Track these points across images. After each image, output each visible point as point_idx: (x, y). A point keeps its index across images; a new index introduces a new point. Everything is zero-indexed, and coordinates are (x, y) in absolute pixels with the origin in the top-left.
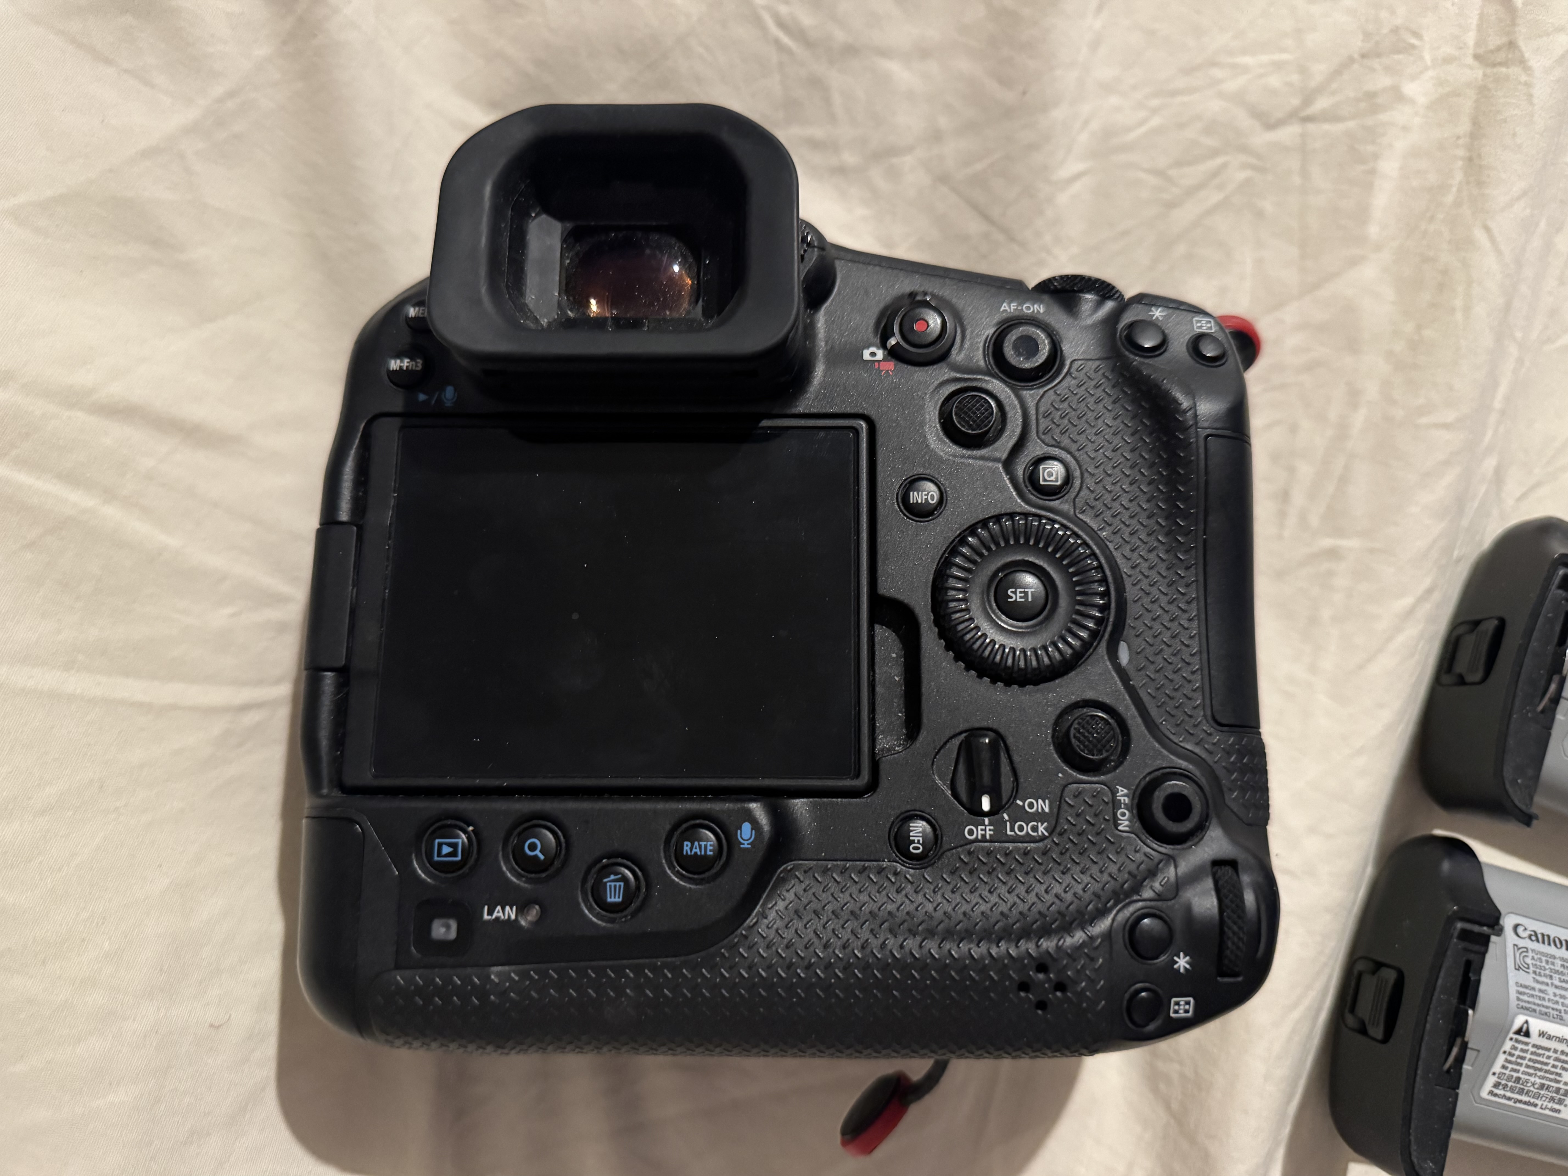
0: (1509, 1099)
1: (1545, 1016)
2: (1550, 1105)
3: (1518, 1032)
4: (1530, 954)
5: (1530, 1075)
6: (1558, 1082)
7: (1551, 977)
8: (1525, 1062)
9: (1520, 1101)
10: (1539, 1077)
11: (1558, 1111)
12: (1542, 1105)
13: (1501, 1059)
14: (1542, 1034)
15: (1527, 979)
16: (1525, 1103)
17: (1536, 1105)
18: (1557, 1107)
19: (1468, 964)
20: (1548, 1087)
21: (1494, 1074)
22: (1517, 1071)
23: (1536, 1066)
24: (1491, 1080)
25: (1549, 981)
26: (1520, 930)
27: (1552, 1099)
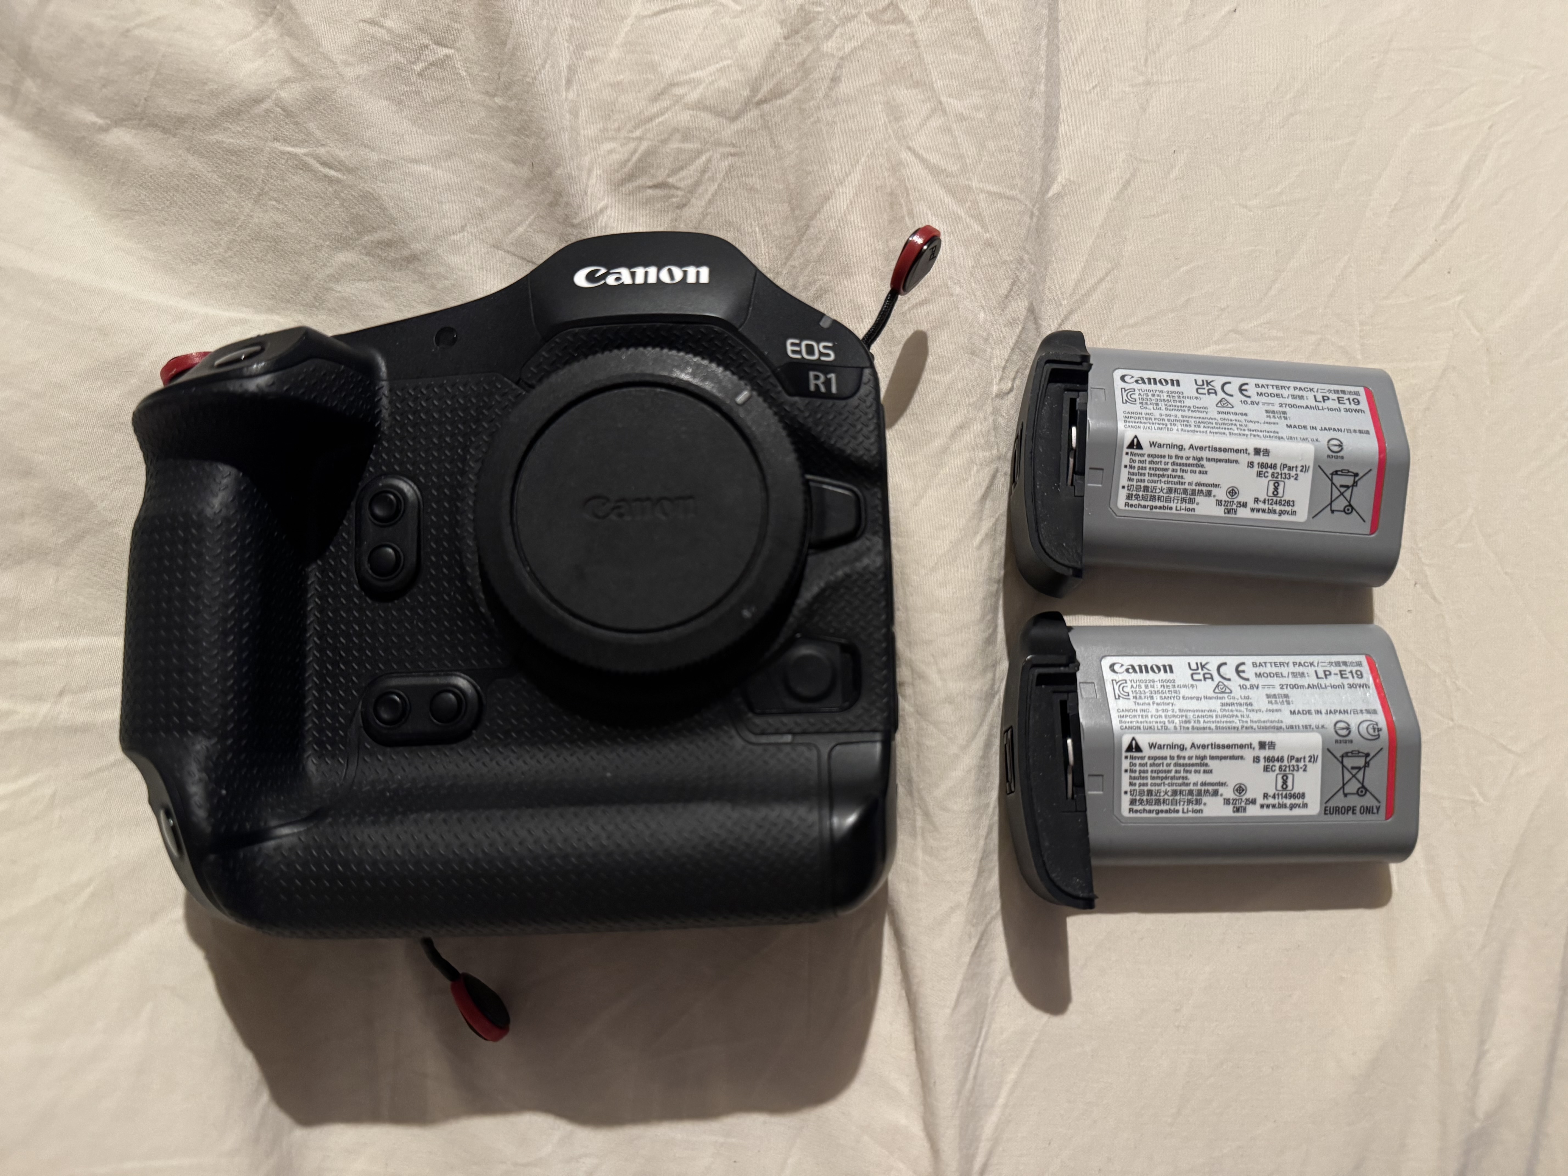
0: (1150, 812)
1: (1150, 729)
2: (1190, 807)
3: (1130, 749)
4: (1129, 684)
5: (1159, 785)
6: (1188, 785)
7: (1152, 698)
8: (1149, 775)
9: (1162, 811)
10: (1169, 785)
11: (1201, 811)
12: (1183, 809)
13: (1125, 778)
14: (1152, 746)
15: (1129, 704)
16: (1166, 812)
17: (1178, 811)
18: (1197, 807)
19: (1063, 704)
20: (1181, 792)
21: (1126, 793)
22: (1146, 785)
23: (1161, 776)
24: (1126, 800)
25: (1151, 702)
26: (1116, 667)
27: (1189, 802)
